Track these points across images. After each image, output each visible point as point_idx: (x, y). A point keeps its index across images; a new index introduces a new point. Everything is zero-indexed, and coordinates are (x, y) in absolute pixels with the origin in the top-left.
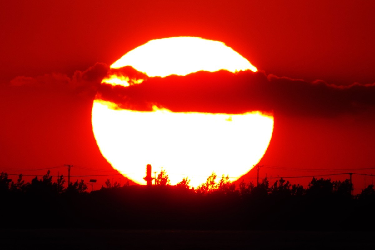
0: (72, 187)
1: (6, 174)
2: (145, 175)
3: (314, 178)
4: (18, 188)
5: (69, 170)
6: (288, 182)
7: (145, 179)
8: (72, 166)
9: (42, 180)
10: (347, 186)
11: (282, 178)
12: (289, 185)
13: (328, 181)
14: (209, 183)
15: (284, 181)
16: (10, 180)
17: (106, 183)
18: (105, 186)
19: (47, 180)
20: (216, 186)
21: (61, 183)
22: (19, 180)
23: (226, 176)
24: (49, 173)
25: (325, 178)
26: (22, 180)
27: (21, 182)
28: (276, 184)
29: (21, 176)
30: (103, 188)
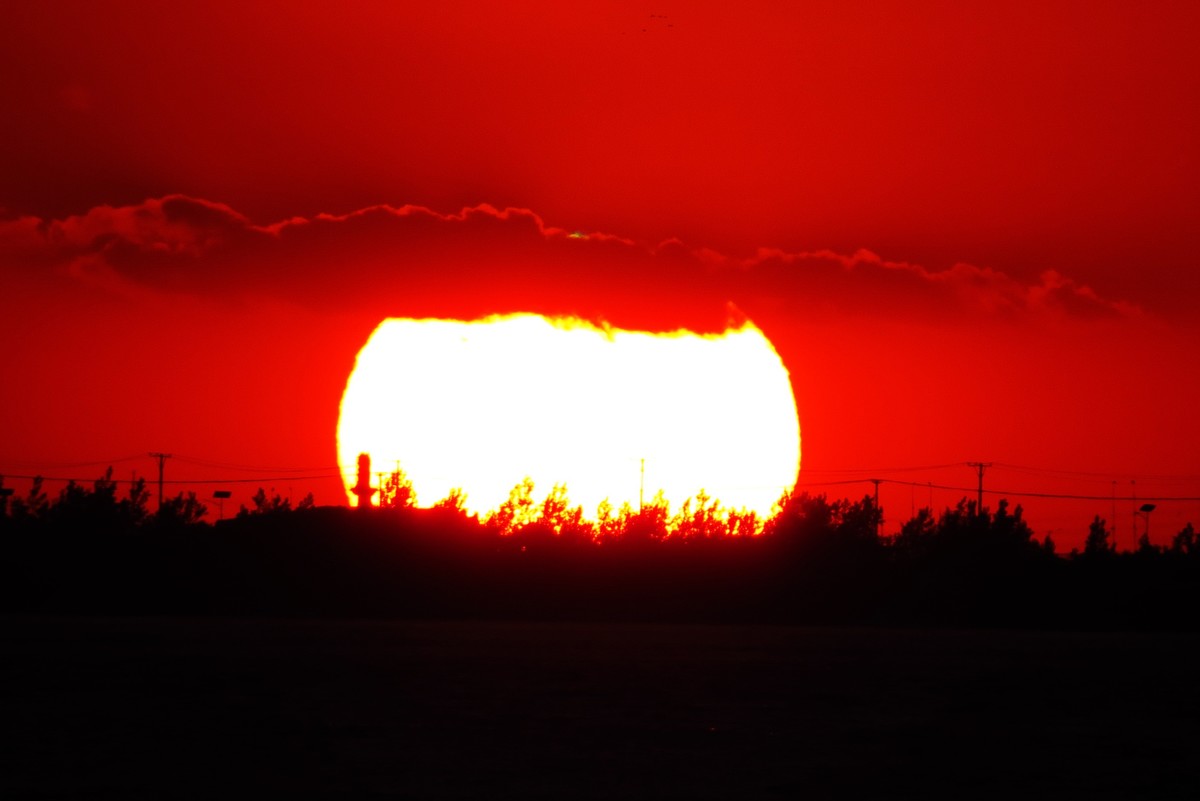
0: (169, 509)
3: (784, 494)
4: (30, 511)
5: (161, 466)
6: (717, 502)
7: (356, 489)
8: (169, 456)
9: (93, 491)
10: (868, 513)
11: (702, 492)
12: (718, 510)
13: (820, 501)
15: (707, 499)
16: (10, 492)
17: (255, 499)
18: (252, 507)
19: (105, 490)
20: (536, 512)
21: (139, 499)
22: (34, 492)
23: (560, 487)
24: (110, 472)
26: (41, 492)
27: (38, 496)
28: (687, 506)
29: (38, 480)
30: (244, 512)
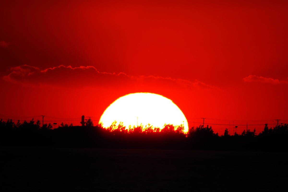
0: (45, 126)
1: (11, 120)
2: (81, 121)
4: (17, 127)
5: (43, 118)
7: (81, 123)
8: (45, 116)
9: (30, 123)
11: (149, 123)
12: (152, 127)
13: (172, 126)
14: (113, 125)
16: (13, 123)
17: (61, 124)
18: (61, 126)
19: (32, 122)
20: (117, 127)
21: (38, 124)
22: (18, 123)
23: (121, 122)
24: (33, 119)
25: (170, 124)
27: (19, 124)
29: (19, 121)
30: (59, 127)
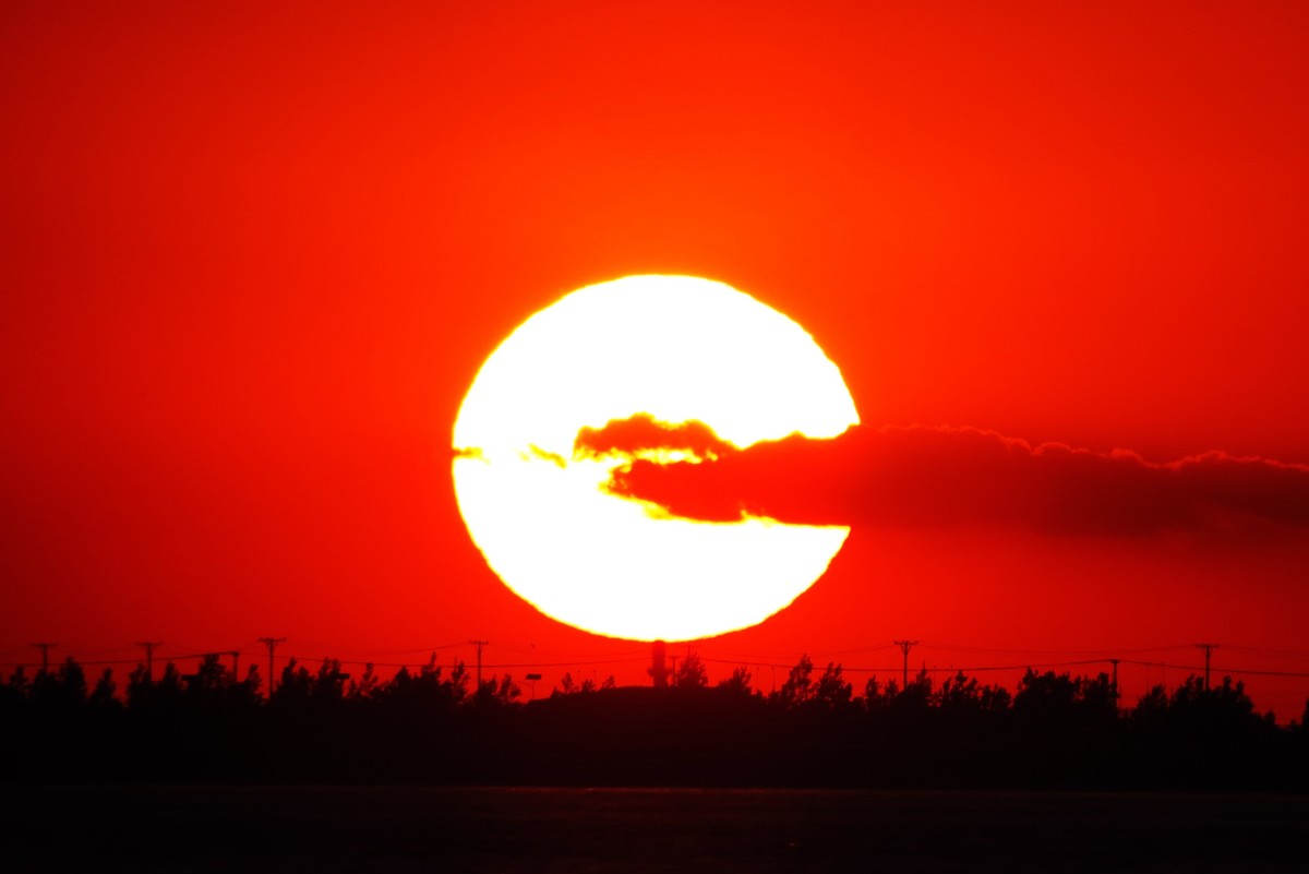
0: (486, 689)
1: (335, 662)
3: (1030, 671)
4: (363, 693)
5: (480, 652)
6: (974, 682)
7: (651, 672)
8: (487, 643)
9: (419, 675)
10: (1103, 690)
11: (960, 671)
12: (975, 687)
13: (1065, 678)
14: (796, 682)
15: (964, 679)
16: (346, 676)
17: (564, 682)
18: (562, 689)
19: (430, 675)
20: (812, 690)
21: (460, 682)
22: (366, 677)
23: (834, 667)
24: (434, 657)
25: (1058, 673)
26: (373, 675)
28: (946, 685)
29: (369, 666)
30: (556, 694)
